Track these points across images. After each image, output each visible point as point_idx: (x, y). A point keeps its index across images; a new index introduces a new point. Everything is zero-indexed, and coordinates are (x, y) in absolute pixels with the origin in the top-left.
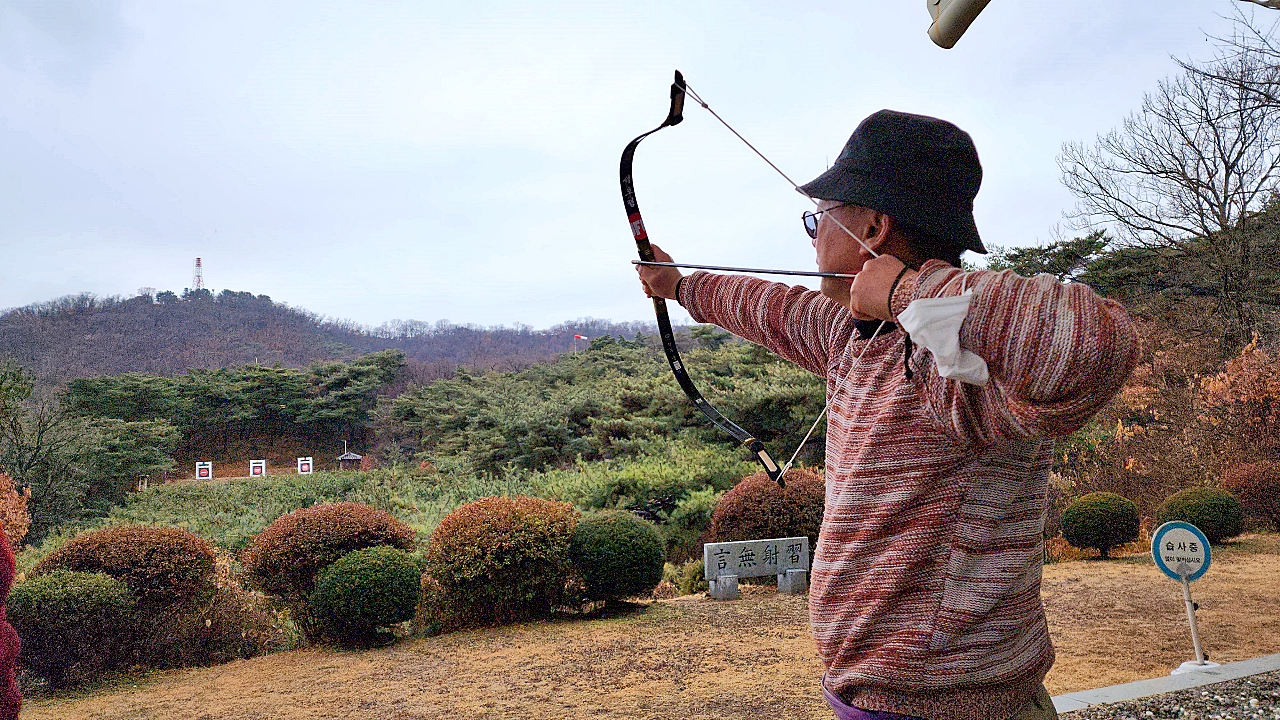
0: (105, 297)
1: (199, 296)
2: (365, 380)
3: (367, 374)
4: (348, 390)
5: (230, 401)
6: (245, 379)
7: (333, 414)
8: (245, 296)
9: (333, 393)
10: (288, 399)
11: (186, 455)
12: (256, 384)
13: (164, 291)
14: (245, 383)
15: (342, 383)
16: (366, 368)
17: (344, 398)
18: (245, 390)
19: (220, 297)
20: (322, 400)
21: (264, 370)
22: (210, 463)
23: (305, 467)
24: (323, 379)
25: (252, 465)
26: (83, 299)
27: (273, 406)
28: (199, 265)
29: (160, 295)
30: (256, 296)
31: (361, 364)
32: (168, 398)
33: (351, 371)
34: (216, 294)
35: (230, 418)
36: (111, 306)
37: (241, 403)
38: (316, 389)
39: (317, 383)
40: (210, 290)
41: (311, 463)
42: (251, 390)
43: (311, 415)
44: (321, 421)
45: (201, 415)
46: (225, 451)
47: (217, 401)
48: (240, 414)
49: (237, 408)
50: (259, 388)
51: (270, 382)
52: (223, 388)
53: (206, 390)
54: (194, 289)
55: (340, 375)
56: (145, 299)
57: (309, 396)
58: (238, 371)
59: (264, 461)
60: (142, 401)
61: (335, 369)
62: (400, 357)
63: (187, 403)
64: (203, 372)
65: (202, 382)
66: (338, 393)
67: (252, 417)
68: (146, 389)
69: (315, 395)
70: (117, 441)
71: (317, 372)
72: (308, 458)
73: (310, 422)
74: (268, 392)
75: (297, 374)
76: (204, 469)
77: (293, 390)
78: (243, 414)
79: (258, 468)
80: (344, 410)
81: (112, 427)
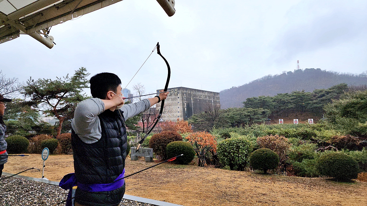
0: (274, 75)
1: (299, 71)
2: (330, 94)
3: (330, 92)
4: (324, 98)
5: (287, 103)
7: (318, 106)
8: (312, 70)
9: (318, 99)
10: (305, 101)
11: (273, 118)
13: (289, 71)
14: (292, 97)
15: (324, 95)
16: (332, 90)
17: (322, 100)
18: (291, 100)
19: (305, 71)
22: (283, 119)
23: (311, 122)
24: (317, 94)
25: (294, 121)
26: (269, 76)
27: (300, 104)
28: (298, 62)
29: (288, 73)
30: (316, 69)
31: (330, 89)
32: (269, 102)
34: (303, 70)
35: (287, 107)
36: (276, 77)
37: (290, 103)
38: (314, 98)
39: (315, 96)
40: (301, 69)
41: (313, 120)
42: (294, 99)
43: (311, 106)
44: (316, 107)
45: (280, 107)
47: (284, 103)
48: (290, 106)
49: (289, 105)
50: (296, 98)
51: (299, 96)
52: (285, 99)
53: (281, 100)
54: (297, 70)
55: (322, 93)
56: (284, 74)
57: (311, 100)
58: (292, 94)
59: (298, 119)
60: (263, 103)
61: (321, 91)
62: (346, 86)
63: (274, 103)
64: (281, 94)
65: (280, 97)
66: (320, 99)
67: (294, 107)
68: (264, 100)
69: (313, 100)
70: (249, 114)
71: (316, 93)
72: (311, 119)
73: (312, 108)
74: (299, 100)
75: (309, 93)
76: (281, 121)
77: (306, 99)
78: (291, 106)
79: (296, 121)
80: (322, 104)
81: (249, 110)
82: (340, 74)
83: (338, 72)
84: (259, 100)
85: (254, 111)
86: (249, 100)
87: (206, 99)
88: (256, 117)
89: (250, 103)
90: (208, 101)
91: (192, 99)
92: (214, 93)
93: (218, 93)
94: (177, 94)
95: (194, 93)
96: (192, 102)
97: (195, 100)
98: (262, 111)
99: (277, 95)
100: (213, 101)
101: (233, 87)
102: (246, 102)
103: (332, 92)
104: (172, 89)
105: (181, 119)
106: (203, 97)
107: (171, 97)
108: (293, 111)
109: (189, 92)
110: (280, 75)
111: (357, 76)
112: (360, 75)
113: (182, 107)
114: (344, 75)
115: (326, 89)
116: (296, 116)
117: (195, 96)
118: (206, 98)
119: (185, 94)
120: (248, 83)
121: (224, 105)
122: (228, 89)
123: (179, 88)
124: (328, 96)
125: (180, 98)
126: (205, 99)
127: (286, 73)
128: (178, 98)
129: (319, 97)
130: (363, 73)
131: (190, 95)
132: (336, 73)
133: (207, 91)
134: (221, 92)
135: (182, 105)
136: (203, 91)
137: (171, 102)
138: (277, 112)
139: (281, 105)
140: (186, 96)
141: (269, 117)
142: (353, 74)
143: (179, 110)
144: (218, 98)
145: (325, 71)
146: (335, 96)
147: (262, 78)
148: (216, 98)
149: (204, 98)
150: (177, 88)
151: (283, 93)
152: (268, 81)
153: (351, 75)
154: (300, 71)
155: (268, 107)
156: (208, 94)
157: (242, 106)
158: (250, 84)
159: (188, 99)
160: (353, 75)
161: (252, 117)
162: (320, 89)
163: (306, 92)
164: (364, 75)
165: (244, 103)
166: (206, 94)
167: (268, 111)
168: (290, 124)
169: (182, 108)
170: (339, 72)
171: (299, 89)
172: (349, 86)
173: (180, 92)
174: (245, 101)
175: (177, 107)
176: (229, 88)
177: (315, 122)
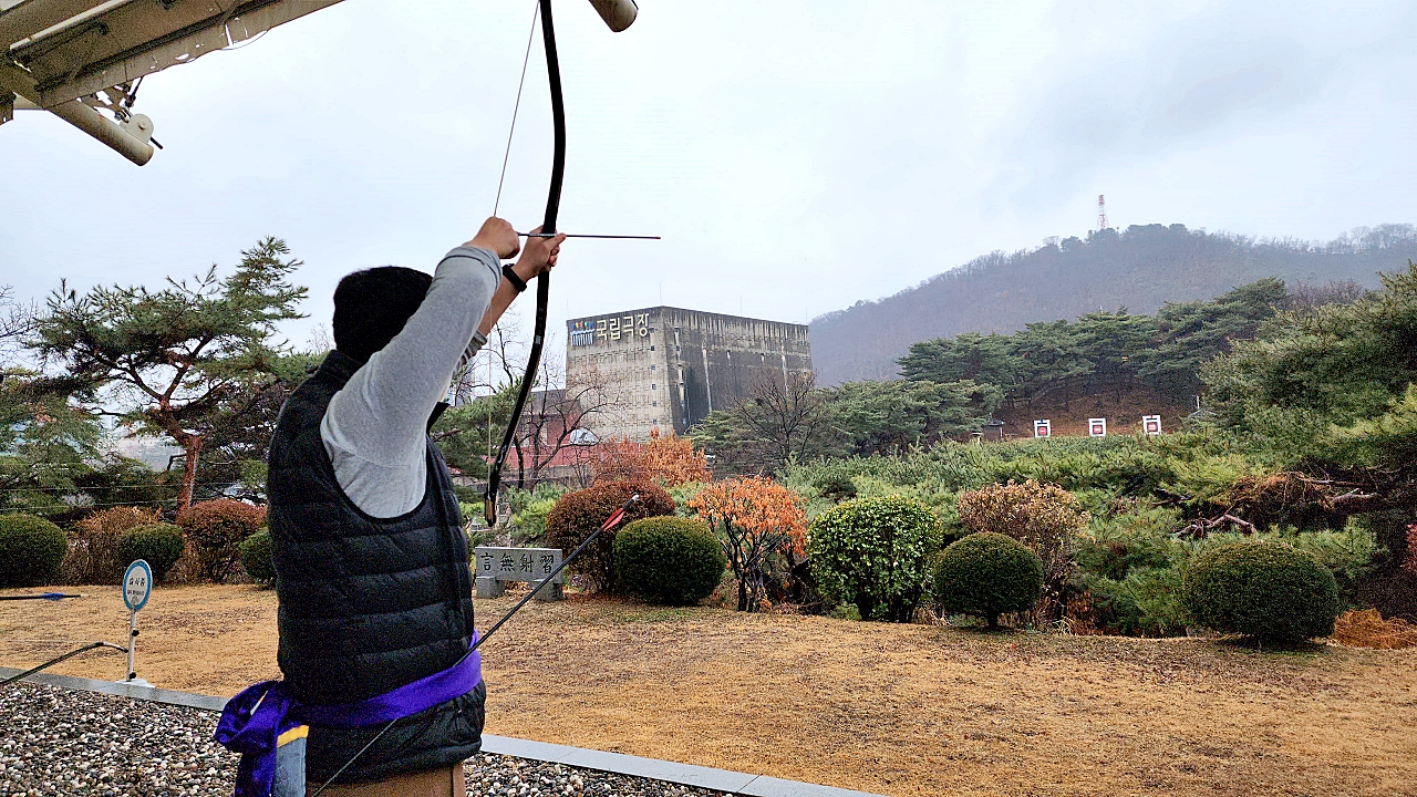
0: (1013, 252)
1: (1104, 237)
2: (1221, 320)
3: (1222, 314)
4: (1199, 335)
5: (1063, 356)
6: (1084, 331)
7: (1178, 365)
8: (1155, 229)
9: (1179, 340)
10: (1131, 349)
11: (1011, 416)
12: (1094, 334)
13: (1066, 237)
14: (1082, 334)
15: (1197, 326)
16: (1227, 306)
17: (1192, 345)
18: (1078, 345)
19: (1127, 234)
20: (1165, 349)
21: (1105, 319)
22: (1048, 421)
23: (1152, 427)
24: (1173, 323)
25: (1091, 424)
26: (994, 257)
27: (1111, 358)
28: (1102, 203)
29: (1065, 242)
30: (1167, 226)
31: (1219, 303)
32: (996, 356)
33: (1205, 312)
34: (1120, 232)
35: (1065, 374)
36: (1020, 260)
37: (1076, 356)
38: (1163, 337)
39: (1164, 329)
40: (1115, 228)
41: (1159, 421)
42: (1088, 342)
43: (1153, 367)
44: (1172, 372)
45: (1037, 372)
46: (1067, 409)
47: (1052, 357)
48: (1075, 369)
49: (1071, 364)
50: (1097, 338)
51: (1109, 332)
52: (1057, 342)
53: (1040, 346)
54: (1098, 230)
55: (1192, 318)
56: (1051, 247)
57: (1155, 345)
58: (1080, 323)
59: (1104, 420)
60: (974, 361)
61: (1188, 311)
62: (1277, 286)
63: (1015, 361)
64: (1040, 326)
65: (1036, 338)
66: (1185, 340)
67: (1089, 372)
68: (976, 349)
69: (1161, 344)
70: (922, 403)
71: (1169, 317)
72: (1154, 417)
73: (1155, 375)
74: (1106, 344)
75: (1144, 320)
76: (1043, 427)
77: (1134, 340)
78: (1079, 369)
79: (1097, 427)
80: (1191, 360)
81: (921, 390)
82: (1257, 242)
83: (1250, 236)
84: (959, 351)
85: (941, 393)
86: (920, 349)
87: (760, 351)
88: (948, 414)
89: (923, 361)
90: (766, 357)
91: (704, 352)
92: (790, 327)
93: (802, 328)
94: (648, 335)
95: (713, 329)
96: (706, 363)
97: (717, 357)
98: (971, 390)
99: (1024, 329)
100: (784, 358)
101: (859, 302)
102: (912, 359)
103: (1229, 311)
104: (627, 314)
105: (666, 429)
106: (747, 344)
107: (623, 347)
108: (1086, 387)
109: (694, 327)
110: (1034, 250)
111: (1318, 250)
112: (1331, 246)
113: (667, 383)
114: (1272, 246)
115: (1207, 300)
116: (1098, 405)
117: (715, 339)
118: (759, 346)
119: (677, 334)
120: (915, 285)
121: (829, 373)
122: (843, 312)
123: (654, 312)
124: (1217, 328)
125: (661, 351)
126: (754, 351)
127: (1059, 244)
128: (653, 349)
129: (1182, 333)
130: (1340, 238)
131: (696, 336)
132: (1241, 239)
133: (760, 321)
134: (815, 322)
135: (666, 375)
136: (745, 321)
137: (625, 365)
138: (1027, 393)
139: (1041, 366)
140: (680, 340)
141: (998, 414)
142: (1305, 241)
143: (655, 395)
144: (804, 347)
145: (1202, 233)
146: (1239, 328)
147: (970, 265)
148: (795, 348)
149: (751, 346)
150: (646, 311)
151: (1049, 319)
152: (990, 274)
153: (1299, 247)
154: (1107, 234)
155: (993, 374)
156: (767, 331)
157: (895, 375)
158: (924, 288)
159: (691, 354)
160: (1304, 248)
161: (934, 414)
162: (1183, 301)
163: (1133, 316)
164: (1345, 246)
165: (903, 362)
166: (759, 331)
167: (994, 392)
168: (1077, 438)
169: (667, 389)
170: (1255, 237)
171: (1106, 304)
172: (1291, 287)
173: (658, 324)
174: (908, 354)
175: (648, 383)
176: (845, 308)
177: (1168, 426)
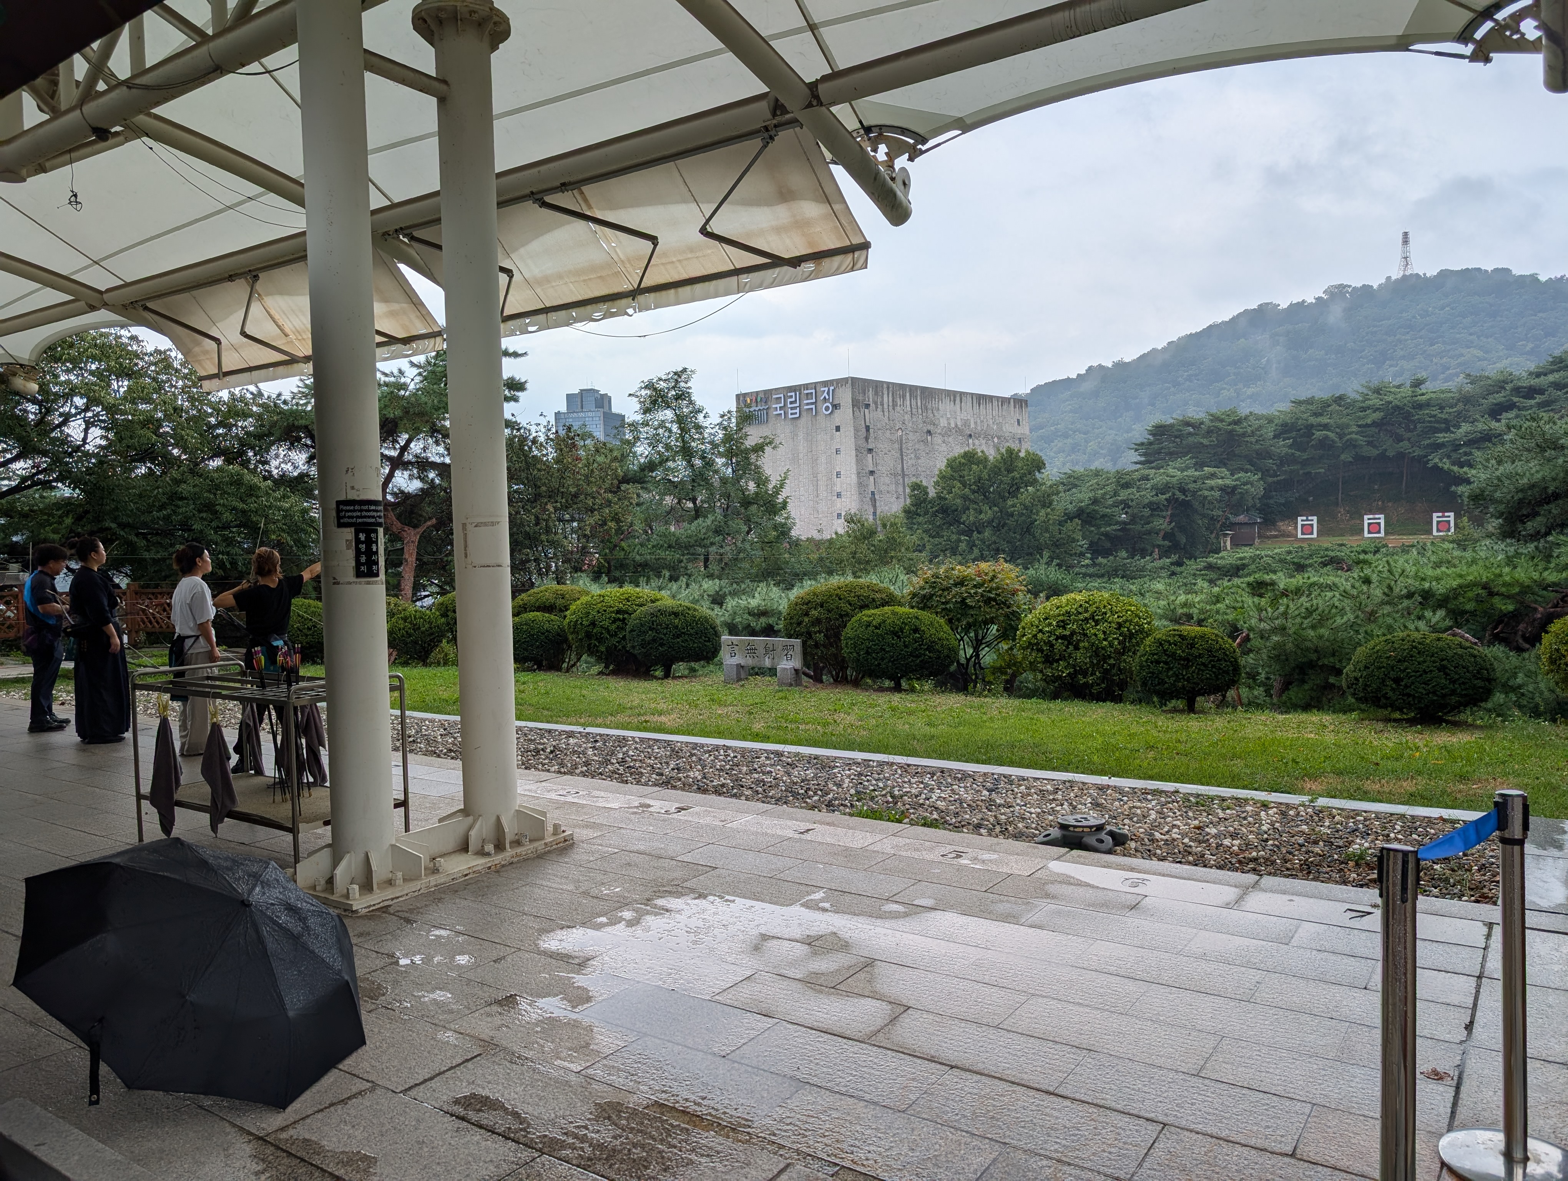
1: (1407, 285)
6: (1368, 409)
12: (1378, 415)
13: (1357, 285)
16: (1544, 380)
19: (1436, 280)
21: (1394, 394)
22: (1315, 518)
23: (1444, 526)
25: (1366, 522)
28: (1406, 242)
29: (1355, 291)
30: (1489, 271)
33: (1519, 388)
34: (1428, 278)
40: (1421, 273)
41: (1452, 519)
54: (1399, 276)
55: (1504, 395)
58: (1362, 398)
59: (1382, 516)
60: (1228, 446)
61: (1498, 387)
64: (1310, 403)
65: (1304, 419)
72: (1446, 514)
75: (1444, 395)
76: (1308, 525)
79: (1374, 525)
84: (1210, 432)
85: (1184, 485)
86: (1161, 431)
87: (966, 431)
89: (1165, 445)
90: (975, 439)
91: (899, 432)
92: (1005, 402)
93: (1020, 403)
94: (833, 412)
95: (911, 404)
96: (900, 446)
97: (915, 438)
99: (1290, 406)
100: (995, 440)
102: (1150, 444)
106: (951, 422)
107: (803, 426)
109: (887, 403)
113: (854, 471)
117: (913, 416)
118: (966, 426)
119: (866, 411)
123: (841, 385)
125: (847, 431)
126: (959, 431)
127: (1348, 293)
128: (838, 429)
131: (890, 412)
133: (968, 395)
135: (854, 461)
136: (949, 395)
137: (804, 449)
140: (870, 418)
143: (840, 485)
145: (1535, 277)
148: (1010, 427)
149: (956, 426)
150: (831, 382)
151: (1324, 394)
154: (1410, 281)
156: (976, 406)
159: (883, 435)
163: (1431, 390)
165: (1139, 447)
166: (967, 406)
168: (1349, 539)
169: (854, 477)
173: (845, 400)
174: (1145, 438)
175: (832, 470)
176: (1072, 376)
177: (1463, 525)
